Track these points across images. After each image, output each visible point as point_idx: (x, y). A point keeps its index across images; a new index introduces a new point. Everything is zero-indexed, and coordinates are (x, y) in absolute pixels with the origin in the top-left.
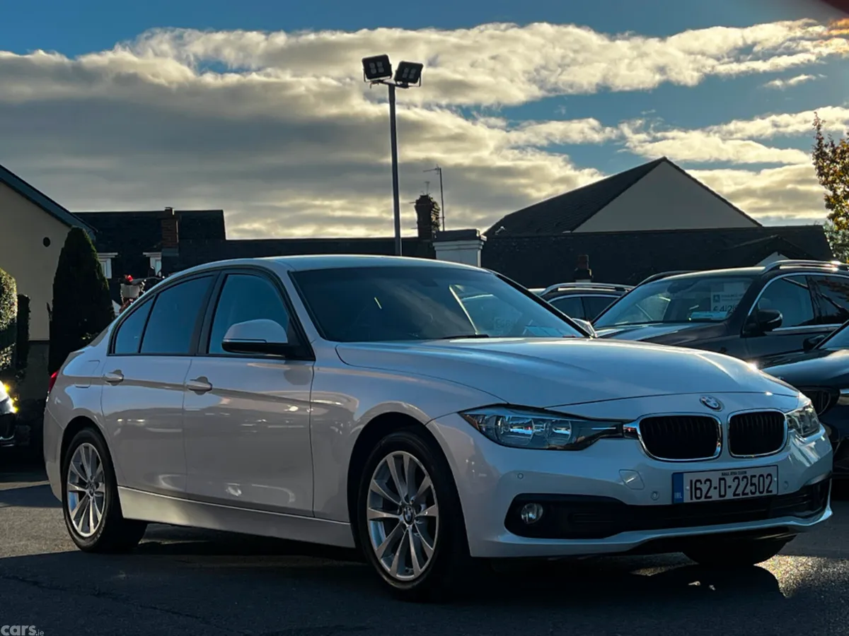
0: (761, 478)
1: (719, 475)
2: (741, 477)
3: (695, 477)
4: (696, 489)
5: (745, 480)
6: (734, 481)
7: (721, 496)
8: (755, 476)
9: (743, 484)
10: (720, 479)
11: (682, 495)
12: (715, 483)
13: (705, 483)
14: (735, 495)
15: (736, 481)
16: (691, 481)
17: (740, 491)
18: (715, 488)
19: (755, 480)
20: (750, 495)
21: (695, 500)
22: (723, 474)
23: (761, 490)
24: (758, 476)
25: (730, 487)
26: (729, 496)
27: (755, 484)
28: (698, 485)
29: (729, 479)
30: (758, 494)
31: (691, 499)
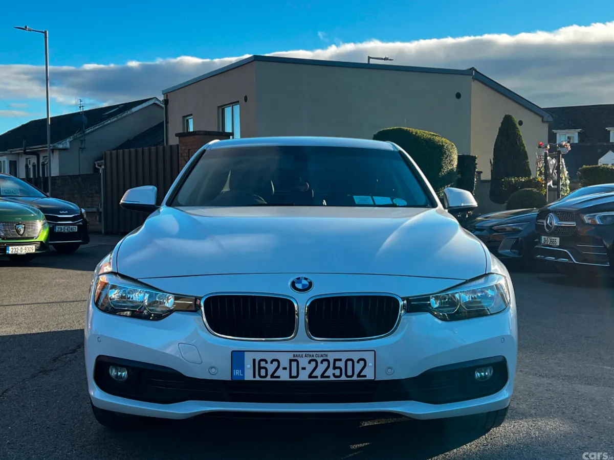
0: (350, 363)
1: (290, 356)
2: (319, 360)
3: (258, 356)
4: (260, 368)
5: (326, 363)
6: (309, 362)
7: (291, 377)
8: (340, 360)
9: (322, 368)
10: (291, 361)
11: (243, 372)
12: (285, 363)
13: (272, 363)
14: (310, 376)
15: (313, 364)
16: (254, 360)
17: (318, 373)
18: (285, 369)
19: (341, 364)
20: (332, 378)
21: (258, 378)
22: (294, 356)
23: (350, 373)
24: (344, 361)
25: (304, 369)
26: (304, 376)
27: (340, 368)
28: (263, 364)
29: (303, 362)
30: (343, 378)
31: (254, 376)
